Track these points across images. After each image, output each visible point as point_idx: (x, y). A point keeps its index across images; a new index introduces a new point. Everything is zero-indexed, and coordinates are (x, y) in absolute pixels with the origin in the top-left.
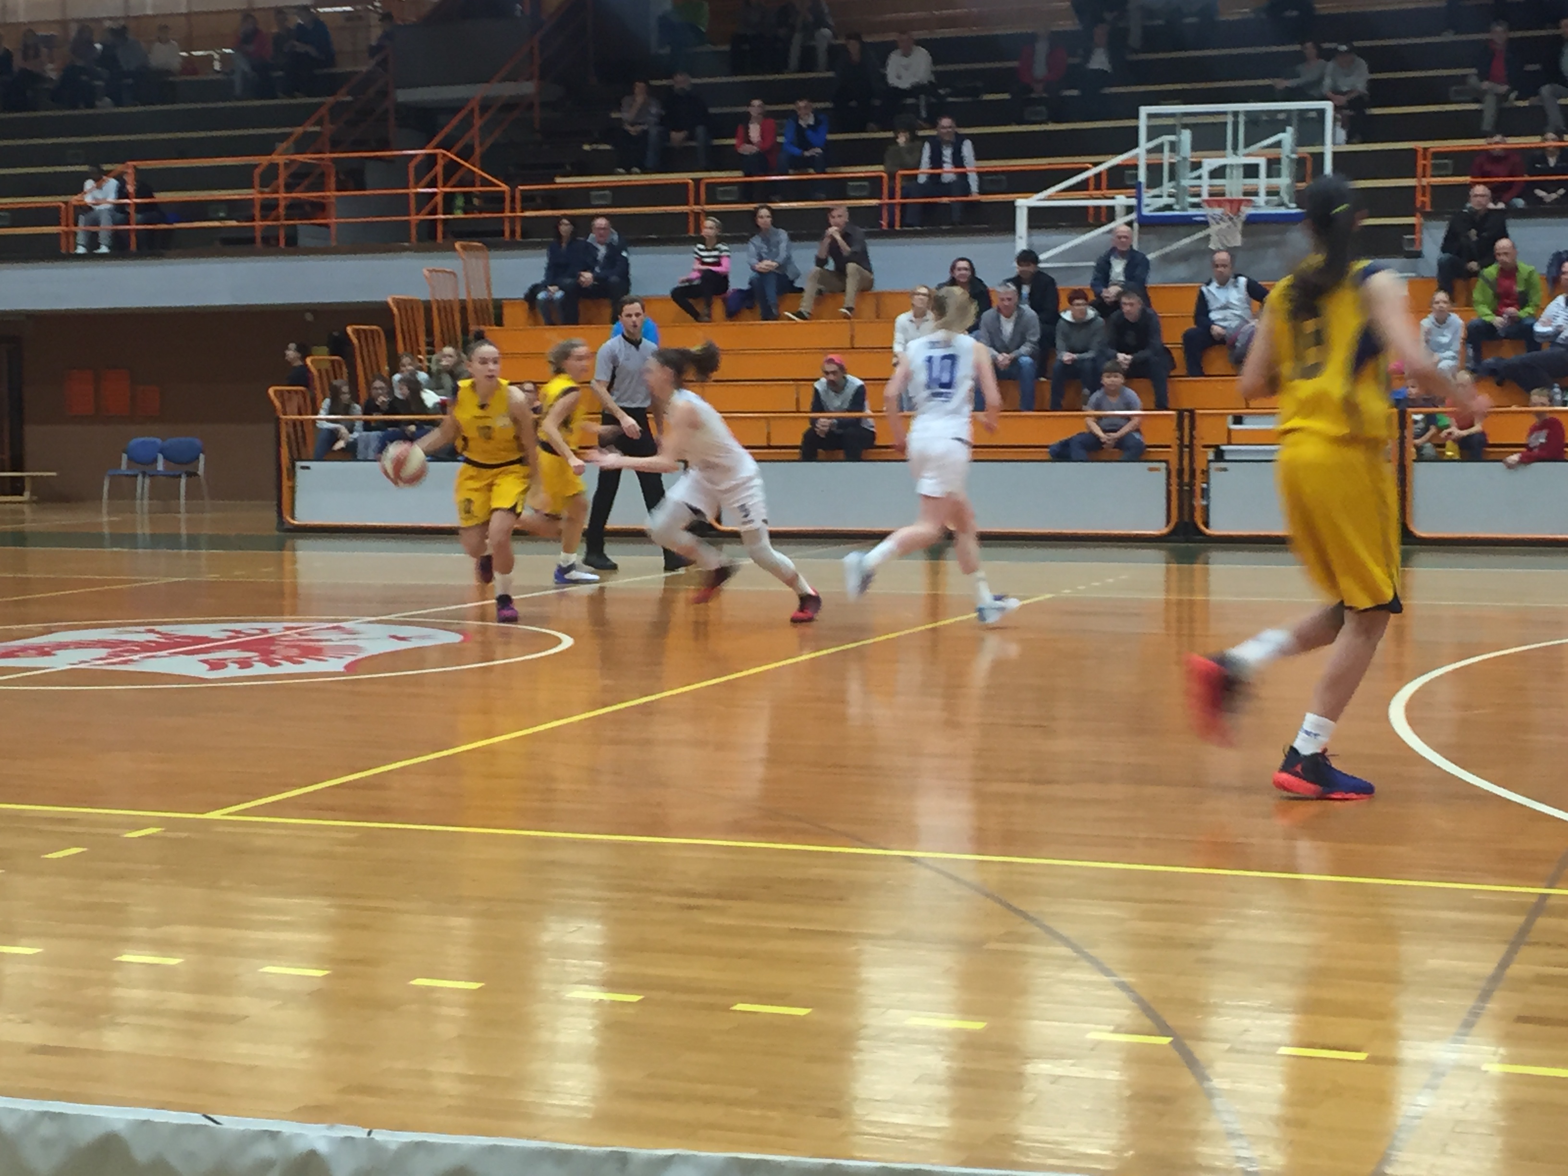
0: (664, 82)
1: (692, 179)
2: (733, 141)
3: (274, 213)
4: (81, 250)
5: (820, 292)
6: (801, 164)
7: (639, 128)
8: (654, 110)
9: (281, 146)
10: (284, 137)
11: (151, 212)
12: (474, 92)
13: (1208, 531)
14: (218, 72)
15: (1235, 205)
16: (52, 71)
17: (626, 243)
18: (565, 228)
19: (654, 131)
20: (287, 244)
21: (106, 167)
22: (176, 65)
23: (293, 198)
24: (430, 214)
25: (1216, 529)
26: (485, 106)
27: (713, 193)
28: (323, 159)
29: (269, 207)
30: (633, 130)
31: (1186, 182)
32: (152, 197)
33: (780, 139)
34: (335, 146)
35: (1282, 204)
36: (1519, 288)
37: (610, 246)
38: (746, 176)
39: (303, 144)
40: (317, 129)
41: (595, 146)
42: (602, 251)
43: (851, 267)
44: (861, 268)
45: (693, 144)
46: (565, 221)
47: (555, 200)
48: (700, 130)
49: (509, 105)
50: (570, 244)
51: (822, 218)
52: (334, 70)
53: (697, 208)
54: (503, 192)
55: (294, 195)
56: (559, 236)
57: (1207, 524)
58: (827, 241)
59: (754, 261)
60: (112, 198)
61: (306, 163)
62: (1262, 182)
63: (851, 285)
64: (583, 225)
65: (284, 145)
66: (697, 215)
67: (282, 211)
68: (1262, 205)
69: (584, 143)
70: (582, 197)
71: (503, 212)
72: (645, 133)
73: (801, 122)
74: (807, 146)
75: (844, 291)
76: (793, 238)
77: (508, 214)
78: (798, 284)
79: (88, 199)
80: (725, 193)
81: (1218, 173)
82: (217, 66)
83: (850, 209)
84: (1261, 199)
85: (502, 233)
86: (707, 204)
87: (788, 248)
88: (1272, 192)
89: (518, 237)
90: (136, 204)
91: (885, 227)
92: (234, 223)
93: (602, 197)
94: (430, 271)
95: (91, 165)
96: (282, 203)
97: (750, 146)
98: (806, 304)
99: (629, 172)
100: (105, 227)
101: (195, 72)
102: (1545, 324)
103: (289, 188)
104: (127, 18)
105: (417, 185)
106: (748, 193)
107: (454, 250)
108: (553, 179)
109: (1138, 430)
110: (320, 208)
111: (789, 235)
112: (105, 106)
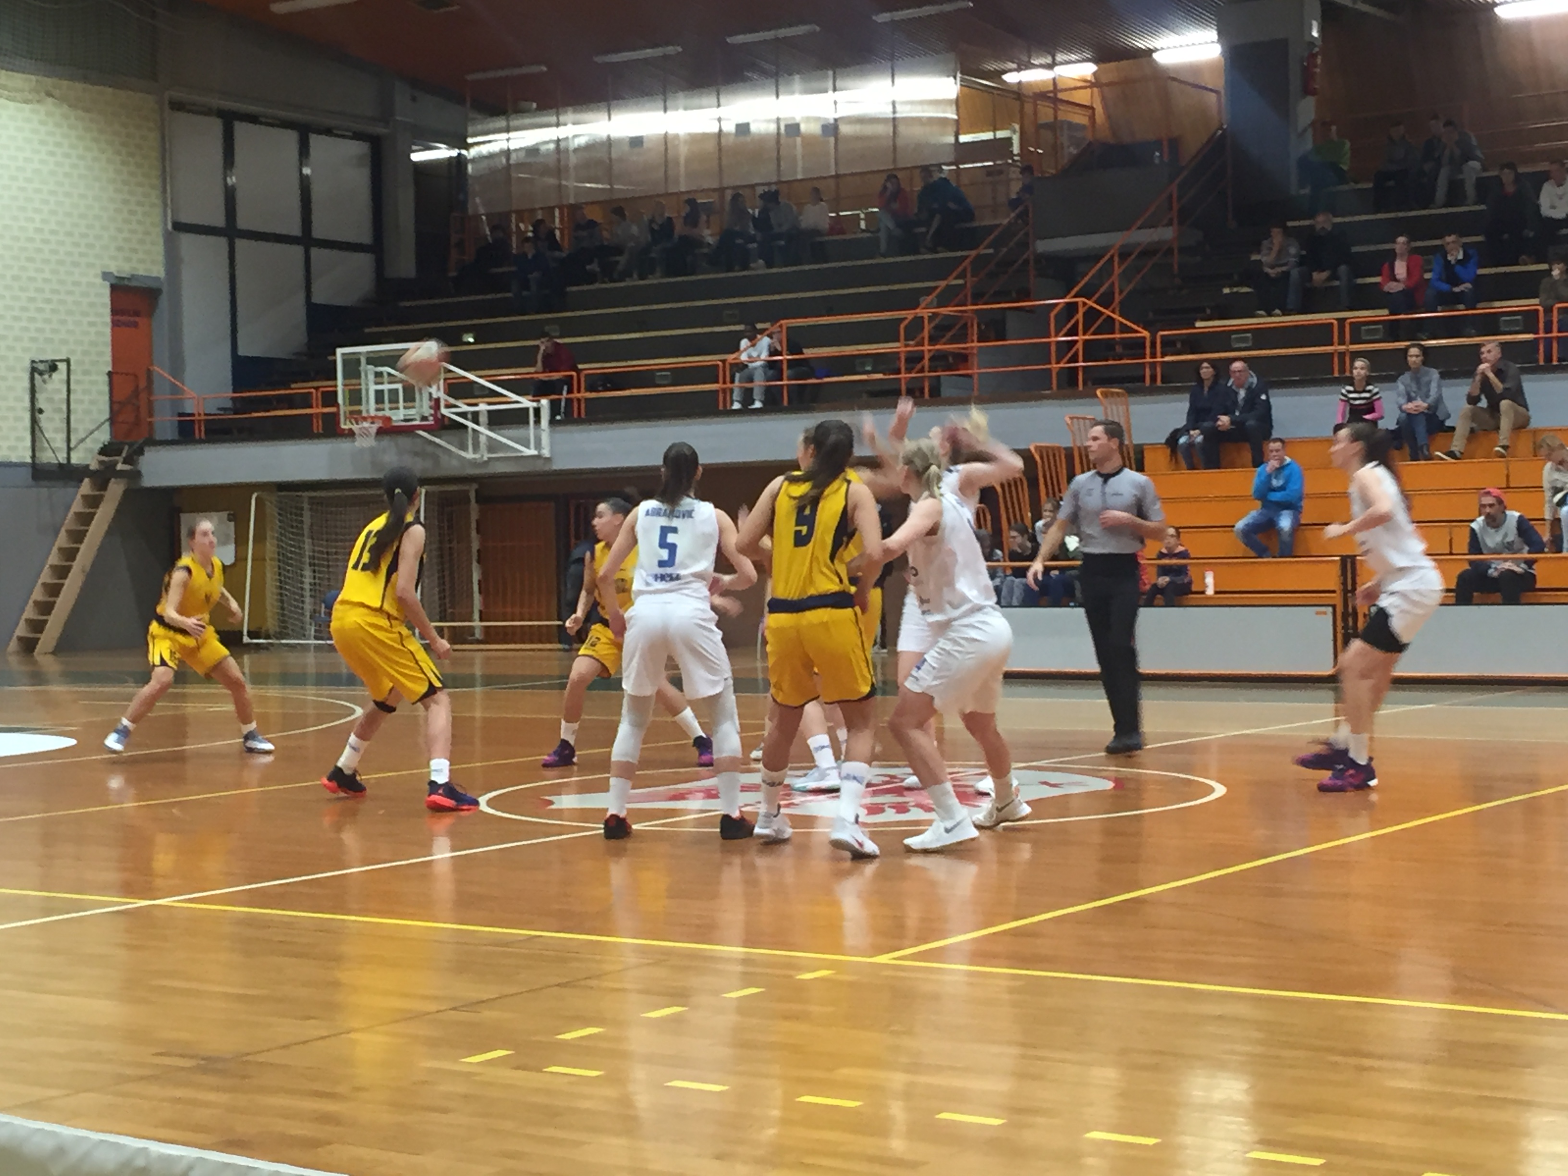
0: (1307, 223)
1: (1337, 319)
2: (1378, 279)
3: (919, 366)
4: (736, 406)
5: (1472, 431)
6: (1452, 300)
7: (1280, 270)
8: (1293, 250)
9: (925, 300)
10: (929, 291)
11: (802, 368)
12: (1115, 240)
14: (863, 231)
16: (709, 236)
17: (1266, 386)
18: (1206, 371)
19: (1295, 273)
20: (931, 395)
21: (759, 326)
22: (825, 225)
23: (938, 350)
24: (1069, 362)
26: (1124, 255)
27: (1357, 332)
28: (965, 311)
29: (914, 360)
30: (1272, 272)
32: (802, 353)
33: (1428, 276)
34: (977, 298)
37: (1249, 390)
38: (1391, 314)
39: (946, 298)
40: (960, 282)
41: (1235, 290)
42: (1242, 393)
43: (1505, 404)
44: (1516, 405)
45: (1337, 283)
46: (1205, 365)
47: (1194, 344)
48: (1343, 269)
49: (1148, 252)
50: (1210, 388)
51: (1474, 354)
52: (976, 224)
53: (1342, 348)
54: (1144, 338)
55: (938, 347)
56: (1200, 381)
58: (1478, 378)
59: (1402, 400)
60: (764, 355)
61: (949, 315)
63: (1505, 423)
64: (1222, 368)
65: (929, 298)
66: (1342, 355)
67: (926, 362)
69: (1224, 287)
70: (1221, 340)
71: (1144, 358)
72: (1286, 275)
73: (1449, 258)
74: (1458, 282)
75: (1498, 428)
76: (1444, 376)
77: (1148, 360)
78: (1448, 423)
79: (744, 357)
80: (1369, 332)
82: (863, 225)
83: (1504, 345)
85: (1143, 379)
86: (1352, 343)
87: (1439, 387)
89: (1159, 383)
90: (788, 361)
91: (1542, 363)
92: (880, 376)
93: (1244, 340)
94: (1072, 418)
95: (746, 324)
96: (927, 356)
97: (1395, 284)
98: (1458, 443)
99: (1270, 315)
100: (759, 383)
101: (842, 232)
103: (933, 340)
104: (779, 182)
105: (1056, 335)
106: (1393, 331)
107: (1096, 396)
108: (1194, 324)
110: (962, 359)
111: (1440, 373)
112: (759, 268)
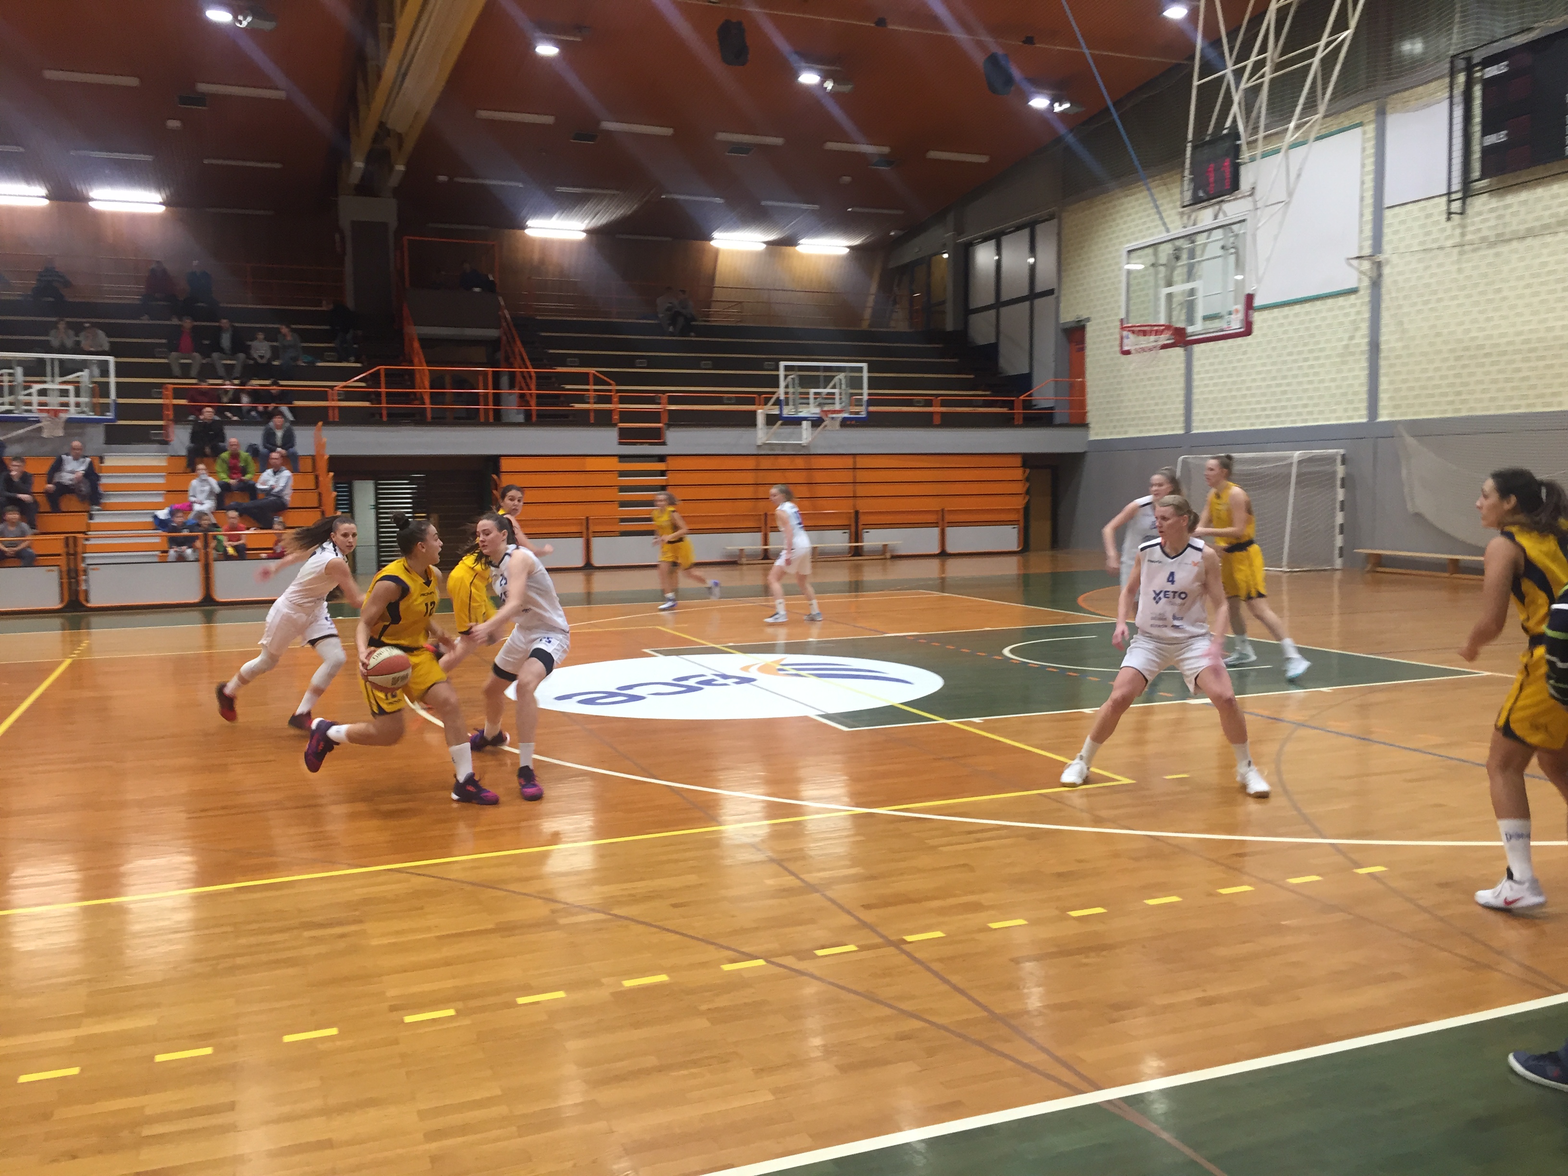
13: (89, 605)
15: (56, 413)
25: (94, 603)
31: (22, 398)
35: (83, 412)
36: (242, 464)
57: (87, 601)
62: (72, 399)
68: (73, 413)
81: (43, 393)
84: (72, 409)
88: (78, 405)
102: (263, 484)
109: (29, 547)
